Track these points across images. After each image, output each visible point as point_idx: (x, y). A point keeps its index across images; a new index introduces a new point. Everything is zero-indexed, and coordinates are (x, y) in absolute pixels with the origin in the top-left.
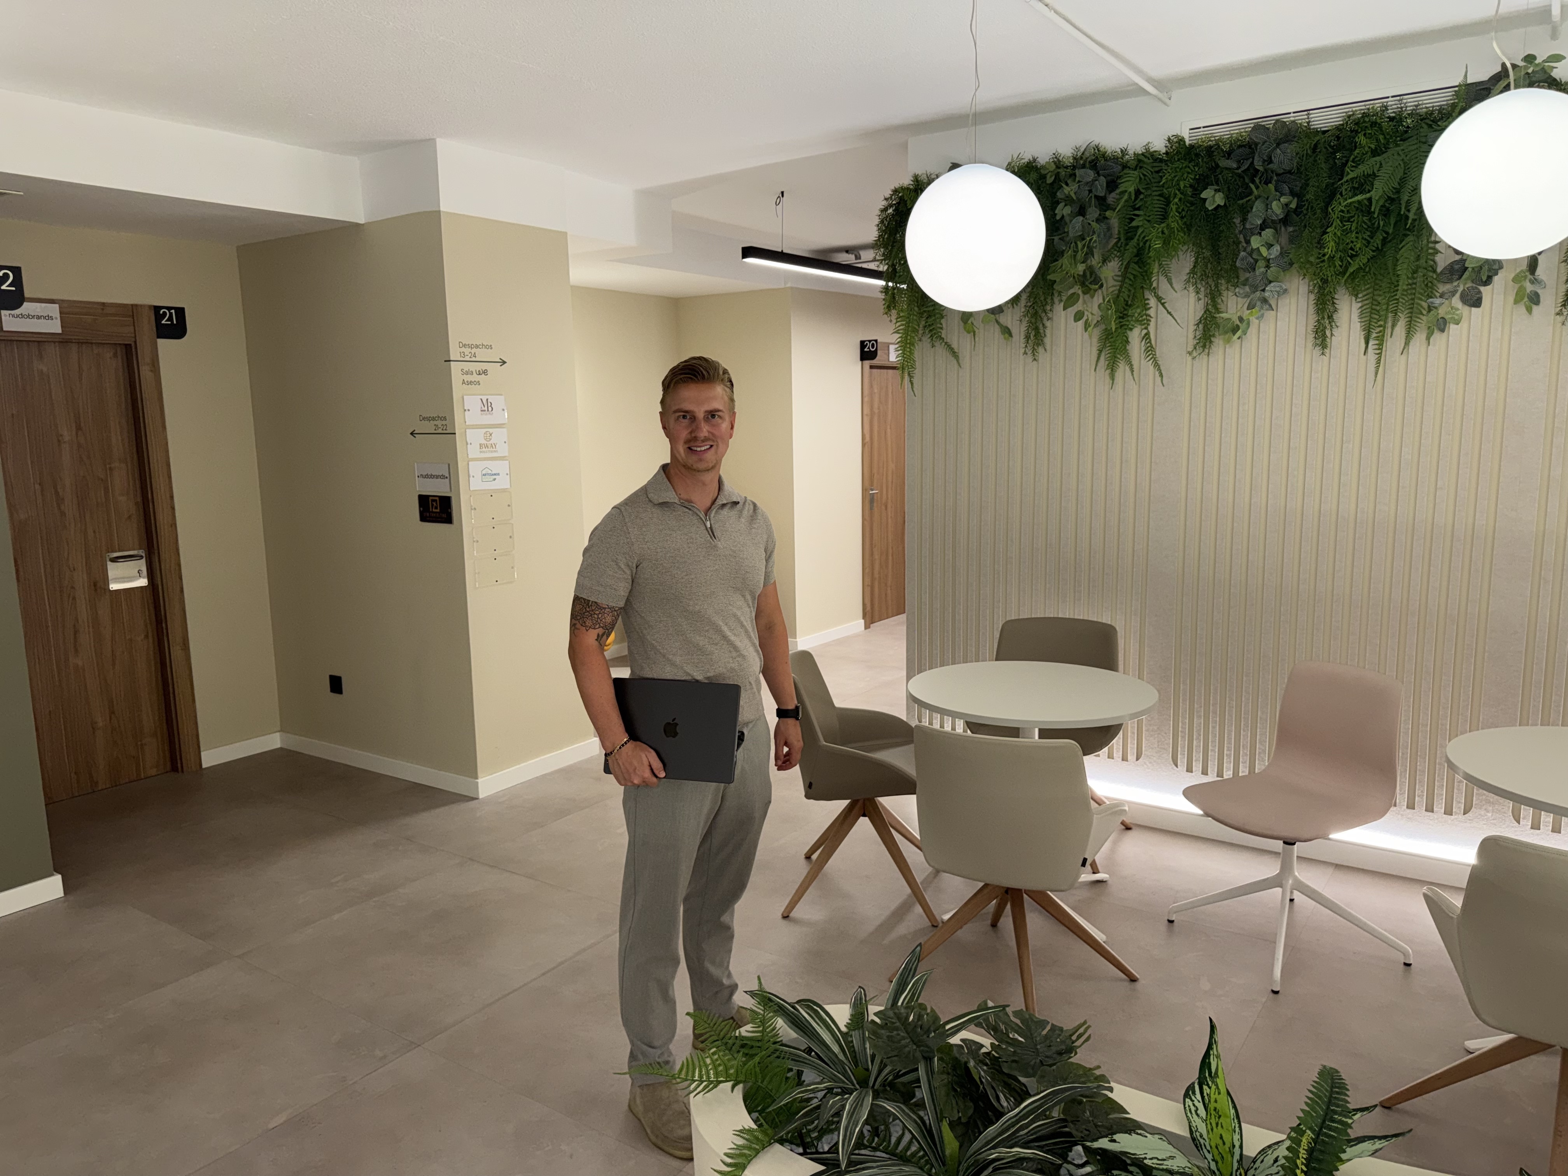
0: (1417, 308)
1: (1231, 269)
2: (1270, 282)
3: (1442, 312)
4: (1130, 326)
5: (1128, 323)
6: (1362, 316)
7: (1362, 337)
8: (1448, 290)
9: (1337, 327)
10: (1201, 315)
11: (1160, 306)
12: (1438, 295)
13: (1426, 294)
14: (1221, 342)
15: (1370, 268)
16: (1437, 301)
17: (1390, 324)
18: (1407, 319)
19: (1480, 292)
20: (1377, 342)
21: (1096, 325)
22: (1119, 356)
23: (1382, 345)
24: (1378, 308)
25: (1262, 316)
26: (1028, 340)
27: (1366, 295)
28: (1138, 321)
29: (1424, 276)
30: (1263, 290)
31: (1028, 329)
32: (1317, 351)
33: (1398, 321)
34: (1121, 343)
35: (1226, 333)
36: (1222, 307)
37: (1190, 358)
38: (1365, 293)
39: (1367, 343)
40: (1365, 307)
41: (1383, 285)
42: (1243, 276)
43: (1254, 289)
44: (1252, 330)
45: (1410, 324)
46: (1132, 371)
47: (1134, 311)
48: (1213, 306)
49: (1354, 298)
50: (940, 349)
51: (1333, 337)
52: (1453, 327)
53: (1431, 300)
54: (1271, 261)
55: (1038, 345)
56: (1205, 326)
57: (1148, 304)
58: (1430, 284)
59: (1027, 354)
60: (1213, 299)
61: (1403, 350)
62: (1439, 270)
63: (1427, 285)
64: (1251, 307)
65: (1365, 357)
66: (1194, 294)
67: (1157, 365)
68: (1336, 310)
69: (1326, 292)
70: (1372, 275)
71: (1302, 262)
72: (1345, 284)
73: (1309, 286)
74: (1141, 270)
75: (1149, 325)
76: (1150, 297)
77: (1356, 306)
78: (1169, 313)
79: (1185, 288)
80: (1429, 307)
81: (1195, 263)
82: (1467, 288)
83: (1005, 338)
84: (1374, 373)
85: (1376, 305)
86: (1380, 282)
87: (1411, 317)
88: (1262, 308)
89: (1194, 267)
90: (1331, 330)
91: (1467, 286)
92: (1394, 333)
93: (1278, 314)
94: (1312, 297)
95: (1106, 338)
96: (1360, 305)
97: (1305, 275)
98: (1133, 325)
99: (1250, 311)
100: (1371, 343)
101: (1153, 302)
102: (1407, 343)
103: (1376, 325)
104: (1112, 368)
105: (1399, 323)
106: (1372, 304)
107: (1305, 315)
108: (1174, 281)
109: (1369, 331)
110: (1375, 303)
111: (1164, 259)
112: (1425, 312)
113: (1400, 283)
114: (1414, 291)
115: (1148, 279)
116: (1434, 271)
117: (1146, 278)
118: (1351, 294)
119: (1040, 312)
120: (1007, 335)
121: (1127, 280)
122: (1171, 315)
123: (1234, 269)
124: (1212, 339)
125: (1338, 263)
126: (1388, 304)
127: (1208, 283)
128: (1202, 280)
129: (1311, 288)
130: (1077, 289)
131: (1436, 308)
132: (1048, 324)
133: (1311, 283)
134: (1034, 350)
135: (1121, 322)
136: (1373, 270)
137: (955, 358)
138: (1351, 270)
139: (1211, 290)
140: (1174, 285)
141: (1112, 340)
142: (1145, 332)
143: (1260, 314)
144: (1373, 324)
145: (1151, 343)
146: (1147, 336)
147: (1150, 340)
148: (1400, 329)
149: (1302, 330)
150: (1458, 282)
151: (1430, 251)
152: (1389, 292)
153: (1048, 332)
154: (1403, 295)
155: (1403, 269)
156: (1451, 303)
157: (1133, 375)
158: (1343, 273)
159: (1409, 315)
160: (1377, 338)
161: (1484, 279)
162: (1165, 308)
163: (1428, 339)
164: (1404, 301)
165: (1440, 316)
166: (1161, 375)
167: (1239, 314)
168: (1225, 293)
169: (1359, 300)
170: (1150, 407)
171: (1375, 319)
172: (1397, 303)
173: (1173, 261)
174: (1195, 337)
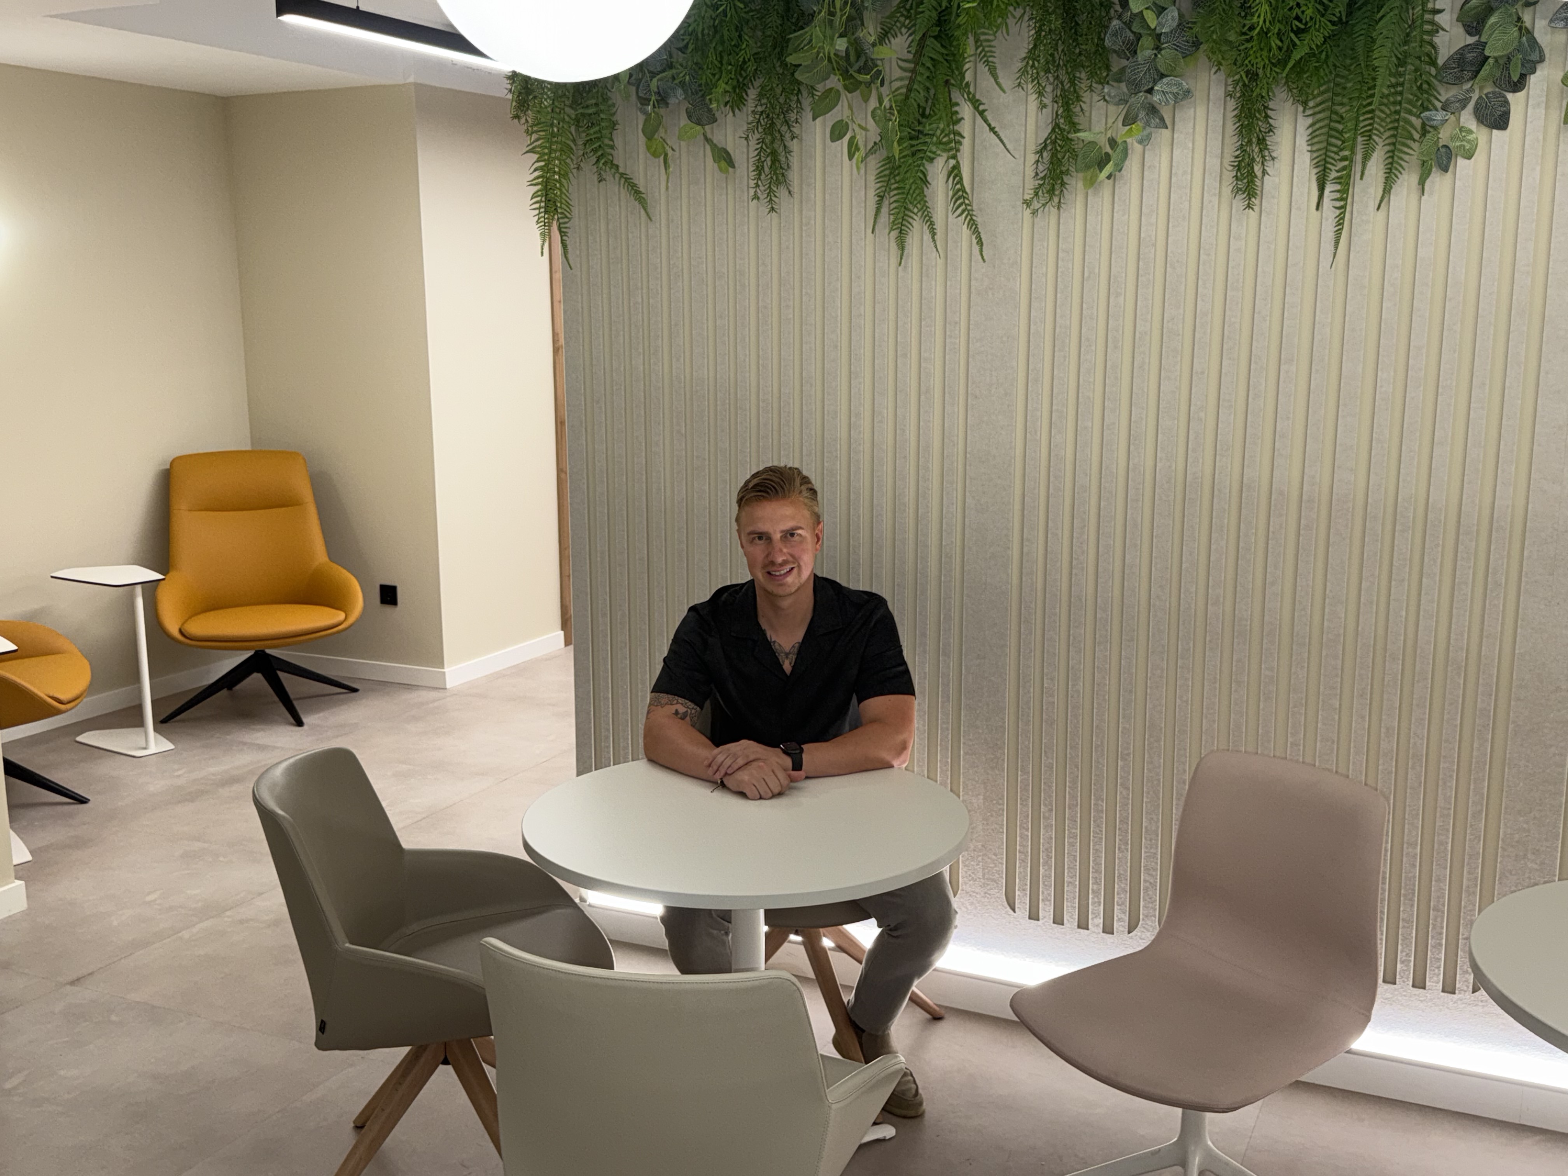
0: (1404, 129)
1: (1097, 51)
2: (1163, 76)
3: (1444, 135)
4: (928, 154)
5: (925, 148)
6: (1316, 140)
7: (1314, 178)
8: (1453, 96)
9: (1273, 159)
10: (1046, 135)
11: (979, 120)
12: (1439, 105)
13: (1419, 103)
14: (1080, 185)
15: (1327, 55)
16: (1439, 116)
17: (1359, 157)
18: (1388, 148)
19: (1506, 103)
20: (1338, 187)
21: (872, 151)
22: (911, 207)
23: (1346, 191)
24: (1340, 127)
25: (1149, 137)
26: (760, 174)
27: (1320, 104)
28: (941, 143)
29: (1416, 70)
30: (1150, 91)
31: (759, 154)
32: (1239, 203)
33: (1373, 150)
34: (914, 182)
35: (1088, 167)
36: (1080, 120)
37: (1029, 211)
38: (1319, 99)
39: (1321, 189)
40: (1317, 126)
41: (1349, 85)
42: (1117, 63)
43: (1135, 87)
44: (1132, 164)
45: (1392, 157)
46: (933, 233)
47: (934, 126)
48: (1066, 118)
49: (1301, 108)
50: (613, 187)
51: (1267, 176)
52: (1461, 162)
53: (1427, 113)
54: (1162, 37)
55: (778, 183)
56: (1054, 155)
57: (957, 112)
58: (1425, 86)
59: (758, 198)
60: (1067, 106)
61: (1381, 202)
62: (1440, 62)
63: (1420, 88)
64: (1129, 120)
65: (1319, 213)
66: (1035, 96)
67: (973, 225)
68: (1271, 130)
69: (1255, 94)
70: (1332, 68)
71: (1214, 41)
72: (1286, 83)
73: (1226, 85)
74: (945, 52)
75: (958, 150)
76: (961, 101)
77: (1304, 123)
78: (992, 129)
79: (1019, 85)
80: (1424, 125)
81: (1036, 40)
82: (1486, 95)
83: (721, 169)
84: (1333, 243)
85: (1339, 122)
86: (1343, 81)
87: (1394, 144)
88: (1148, 124)
89: (1035, 46)
90: (1263, 164)
91: (1485, 91)
92: (1366, 172)
93: (1176, 136)
94: (1232, 104)
95: (891, 173)
96: (1310, 121)
97: (1220, 64)
98: (934, 153)
99: (1129, 127)
100: (1329, 188)
101: (966, 110)
102: (1387, 190)
103: (1337, 157)
104: (901, 229)
105: (1375, 155)
106: (1331, 121)
107: (1220, 138)
108: (1000, 73)
109: (1325, 169)
110: (1334, 117)
111: (983, 30)
112: (1416, 136)
113: (1379, 82)
114: (1399, 98)
115: (957, 69)
116: (1433, 63)
117: (954, 66)
118: (1296, 101)
119: (778, 123)
120: (723, 164)
121: (921, 69)
122: (995, 133)
123: (1101, 51)
124: (1066, 179)
125: (1275, 42)
126: (1357, 122)
127: (1057, 78)
128: (1047, 71)
129: (1230, 88)
130: (834, 81)
131: (1435, 128)
132: (794, 145)
133: (1230, 81)
134: (770, 193)
135: (912, 146)
136: (1332, 59)
137: (640, 203)
138: (1296, 56)
139: (1063, 90)
140: (1000, 80)
141: (897, 178)
142: (952, 162)
143: (1146, 133)
144: (1332, 155)
145: (962, 185)
146: (955, 172)
147: (961, 179)
148: (1376, 167)
149: (1214, 163)
150: (1472, 82)
151: (1427, 27)
152: (1359, 98)
153: (795, 161)
154: (1384, 104)
155: (1383, 57)
156: (1458, 120)
157: (934, 240)
158: (1282, 63)
159: (1393, 140)
160: (1338, 180)
161: (1515, 78)
162: (986, 121)
163: (1422, 183)
164: (1384, 116)
165: (1440, 145)
166: (980, 242)
167: (1109, 135)
168: (1086, 96)
169: (1308, 112)
170: (964, 298)
171: (1336, 146)
172: (1372, 118)
173: (999, 34)
174: (1037, 174)
